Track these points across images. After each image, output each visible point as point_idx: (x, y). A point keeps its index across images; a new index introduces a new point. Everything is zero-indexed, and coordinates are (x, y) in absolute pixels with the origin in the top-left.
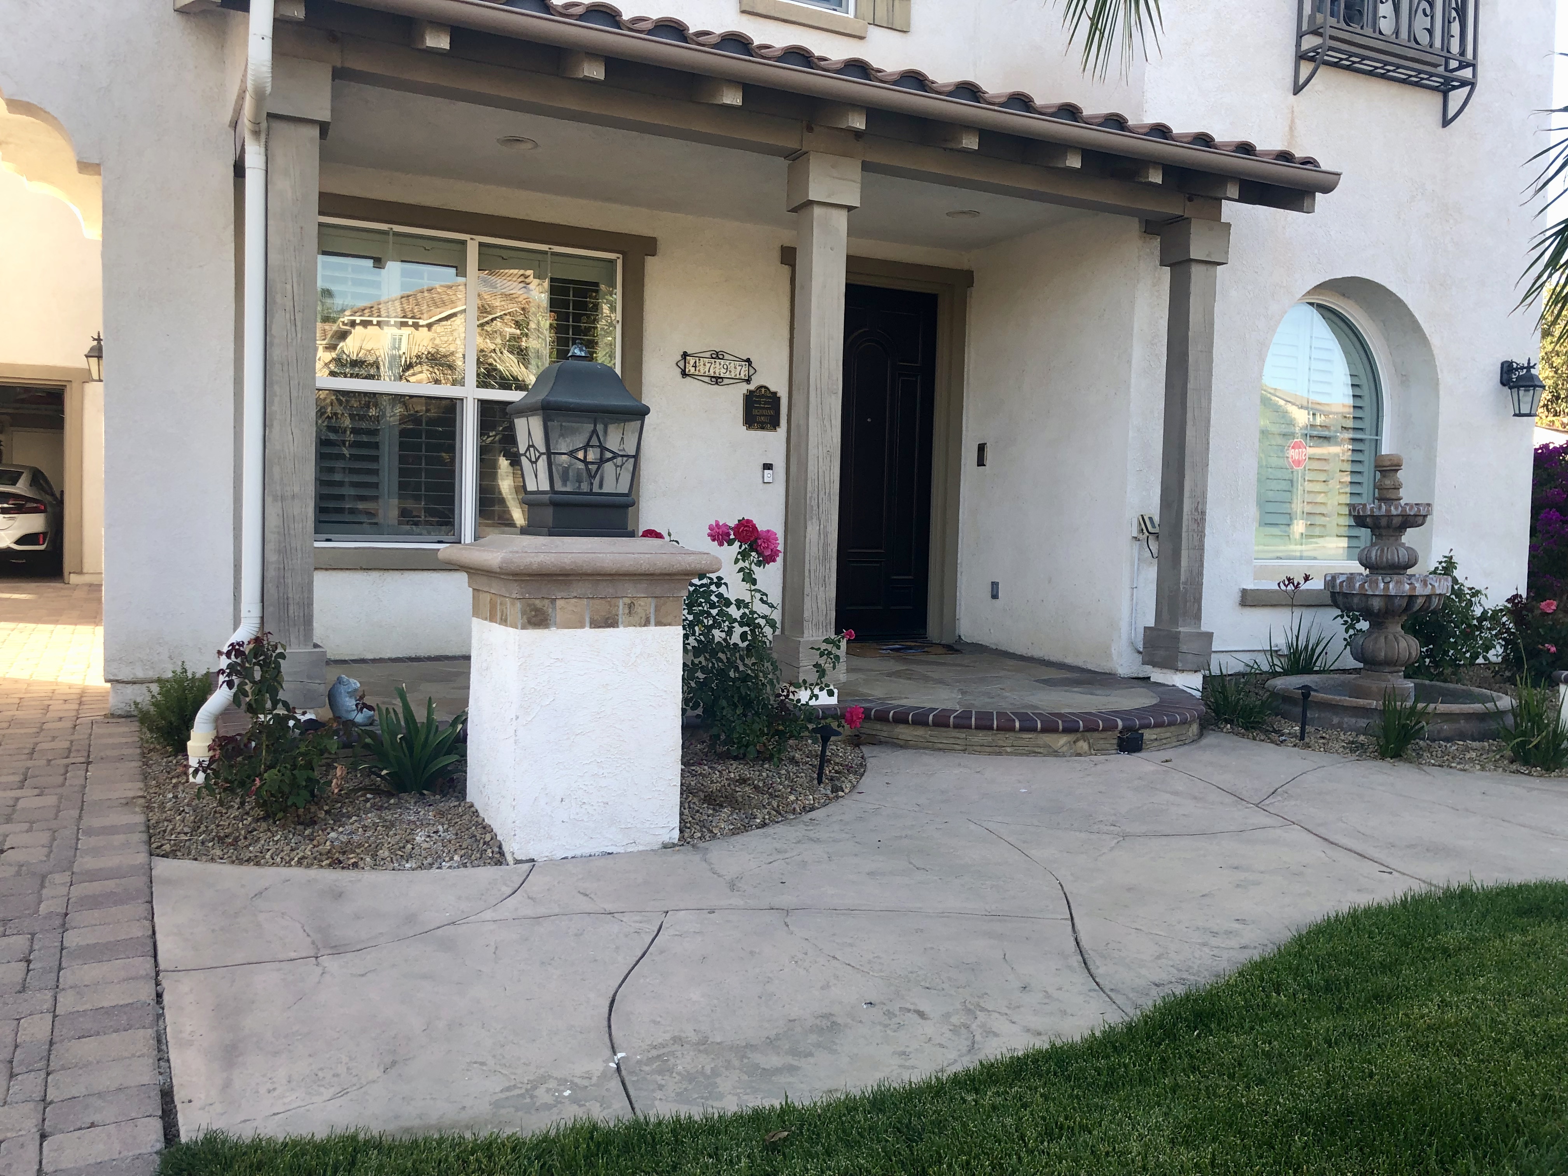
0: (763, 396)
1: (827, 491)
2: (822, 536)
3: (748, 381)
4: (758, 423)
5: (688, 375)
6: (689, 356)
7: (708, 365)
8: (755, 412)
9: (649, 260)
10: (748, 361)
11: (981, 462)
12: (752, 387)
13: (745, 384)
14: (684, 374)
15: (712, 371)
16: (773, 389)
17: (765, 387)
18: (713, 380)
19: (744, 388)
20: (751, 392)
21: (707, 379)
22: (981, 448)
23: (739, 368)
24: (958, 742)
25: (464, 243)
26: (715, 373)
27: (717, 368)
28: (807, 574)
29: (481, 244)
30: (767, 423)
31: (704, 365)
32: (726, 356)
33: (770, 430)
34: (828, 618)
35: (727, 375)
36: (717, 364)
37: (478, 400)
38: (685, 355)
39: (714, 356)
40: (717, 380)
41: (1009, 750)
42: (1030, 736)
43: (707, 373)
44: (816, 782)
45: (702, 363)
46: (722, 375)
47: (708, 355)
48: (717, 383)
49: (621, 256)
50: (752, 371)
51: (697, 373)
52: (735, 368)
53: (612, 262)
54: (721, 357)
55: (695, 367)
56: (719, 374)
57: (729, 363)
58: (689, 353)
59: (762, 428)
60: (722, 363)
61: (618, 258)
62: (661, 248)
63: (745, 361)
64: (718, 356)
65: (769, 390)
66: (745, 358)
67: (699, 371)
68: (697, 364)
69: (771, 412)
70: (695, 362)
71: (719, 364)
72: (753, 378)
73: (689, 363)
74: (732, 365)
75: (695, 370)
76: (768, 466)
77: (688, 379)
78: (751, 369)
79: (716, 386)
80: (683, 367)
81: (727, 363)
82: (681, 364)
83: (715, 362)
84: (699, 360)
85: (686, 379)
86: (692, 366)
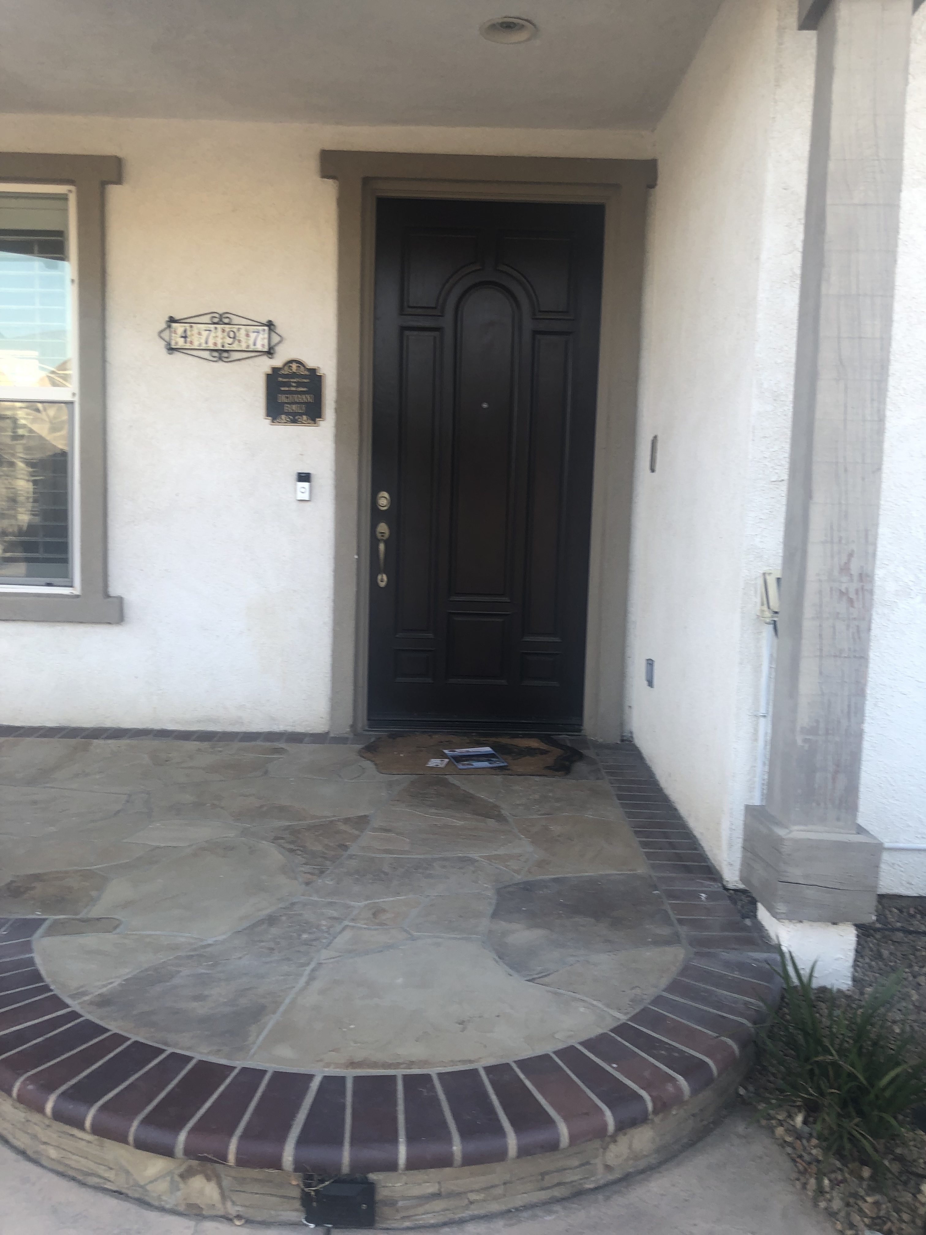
0: (294, 375)
3: (270, 354)
4: (287, 414)
5: (178, 350)
6: (176, 322)
7: (205, 334)
8: (282, 398)
9: (113, 191)
10: (270, 325)
11: (653, 466)
12: (278, 361)
13: (265, 359)
14: (170, 348)
15: (211, 342)
16: (311, 363)
17: (297, 362)
18: (216, 354)
19: (266, 365)
20: (275, 370)
21: (206, 354)
22: (654, 443)
23: (253, 336)
26: (215, 344)
27: (220, 338)
30: (301, 414)
31: (200, 334)
32: (236, 320)
33: (308, 424)
35: (235, 347)
36: (220, 330)
38: (172, 320)
39: (215, 320)
40: (221, 354)
43: (204, 346)
45: (195, 331)
46: (227, 347)
47: (206, 319)
48: (220, 359)
49: (73, 188)
50: (275, 339)
51: (188, 346)
52: (248, 335)
53: (64, 198)
54: (227, 321)
55: (185, 337)
56: (223, 346)
57: (239, 329)
58: (177, 317)
59: (294, 421)
60: (227, 330)
61: (70, 191)
62: (131, 170)
63: (264, 325)
64: (221, 320)
65: (304, 366)
66: (264, 321)
67: (191, 343)
68: (189, 333)
69: (309, 398)
70: (185, 331)
71: (223, 331)
72: (278, 349)
73: (175, 332)
74: (243, 332)
75: (186, 342)
76: (304, 477)
77: (177, 355)
78: (274, 336)
79: (221, 364)
80: (167, 338)
81: (235, 330)
82: (166, 335)
83: (216, 328)
84: (191, 327)
85: (173, 356)
86: (181, 337)
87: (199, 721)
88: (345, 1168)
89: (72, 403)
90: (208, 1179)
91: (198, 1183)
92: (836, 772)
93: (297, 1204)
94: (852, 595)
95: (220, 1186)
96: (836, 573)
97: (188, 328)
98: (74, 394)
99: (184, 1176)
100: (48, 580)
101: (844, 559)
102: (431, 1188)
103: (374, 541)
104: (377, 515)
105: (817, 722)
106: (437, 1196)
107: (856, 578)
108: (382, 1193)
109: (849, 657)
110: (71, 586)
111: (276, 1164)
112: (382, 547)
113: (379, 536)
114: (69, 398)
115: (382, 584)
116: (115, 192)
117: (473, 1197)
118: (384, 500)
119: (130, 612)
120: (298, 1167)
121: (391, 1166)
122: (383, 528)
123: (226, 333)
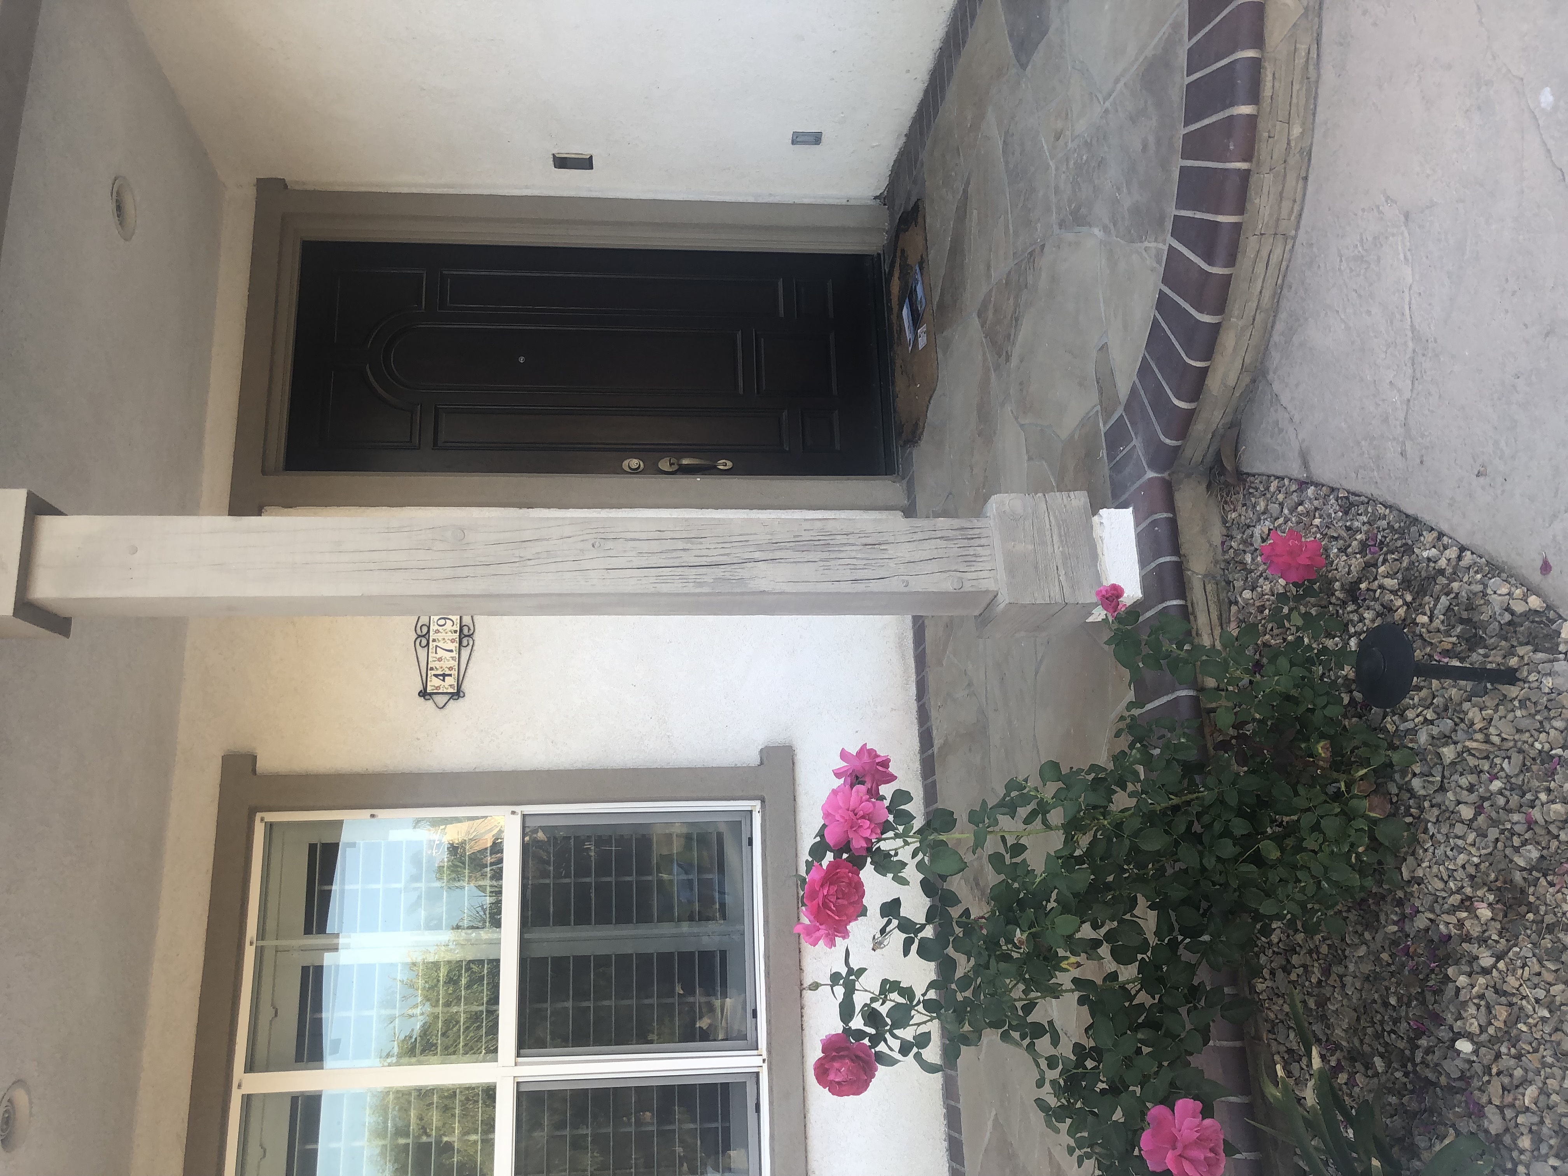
1: (680, 545)
2: (778, 554)
5: (459, 687)
6: (425, 688)
7: (440, 653)
9: (264, 764)
11: (586, 163)
14: (457, 694)
15: (450, 646)
18: (465, 642)
21: (465, 653)
22: (562, 162)
24: (1264, 254)
25: (247, 1100)
26: (453, 641)
27: (445, 636)
28: (861, 587)
29: (250, 1067)
31: (440, 660)
32: (424, 619)
34: (951, 534)
36: (437, 637)
37: (519, 1055)
38: (424, 694)
39: (424, 642)
40: (465, 636)
41: (1296, 131)
42: (1269, 77)
43: (455, 654)
44: (1513, 691)
45: (437, 664)
46: (457, 628)
47: (422, 653)
48: (470, 636)
49: (259, 816)
51: (455, 672)
53: (270, 828)
54: (425, 630)
55: (444, 675)
56: (455, 632)
58: (420, 688)
60: (436, 628)
61: (262, 820)
62: (241, 744)
64: (424, 636)
67: (450, 669)
68: (439, 672)
70: (436, 676)
71: (437, 631)
73: (438, 688)
75: (450, 675)
77: (465, 687)
79: (476, 637)
80: (445, 699)
81: (437, 618)
82: (442, 701)
83: (434, 640)
84: (432, 669)
85: (466, 691)
86: (444, 680)
87: (903, 657)
89: (524, 816)
97: (434, 673)
98: (513, 813)
100: (745, 842)
103: (680, 470)
104: (649, 470)
110: (751, 811)
113: (672, 468)
114: (518, 819)
115: (730, 464)
116: (266, 763)
118: (631, 463)
119: (780, 738)
122: (664, 463)
123: (440, 628)
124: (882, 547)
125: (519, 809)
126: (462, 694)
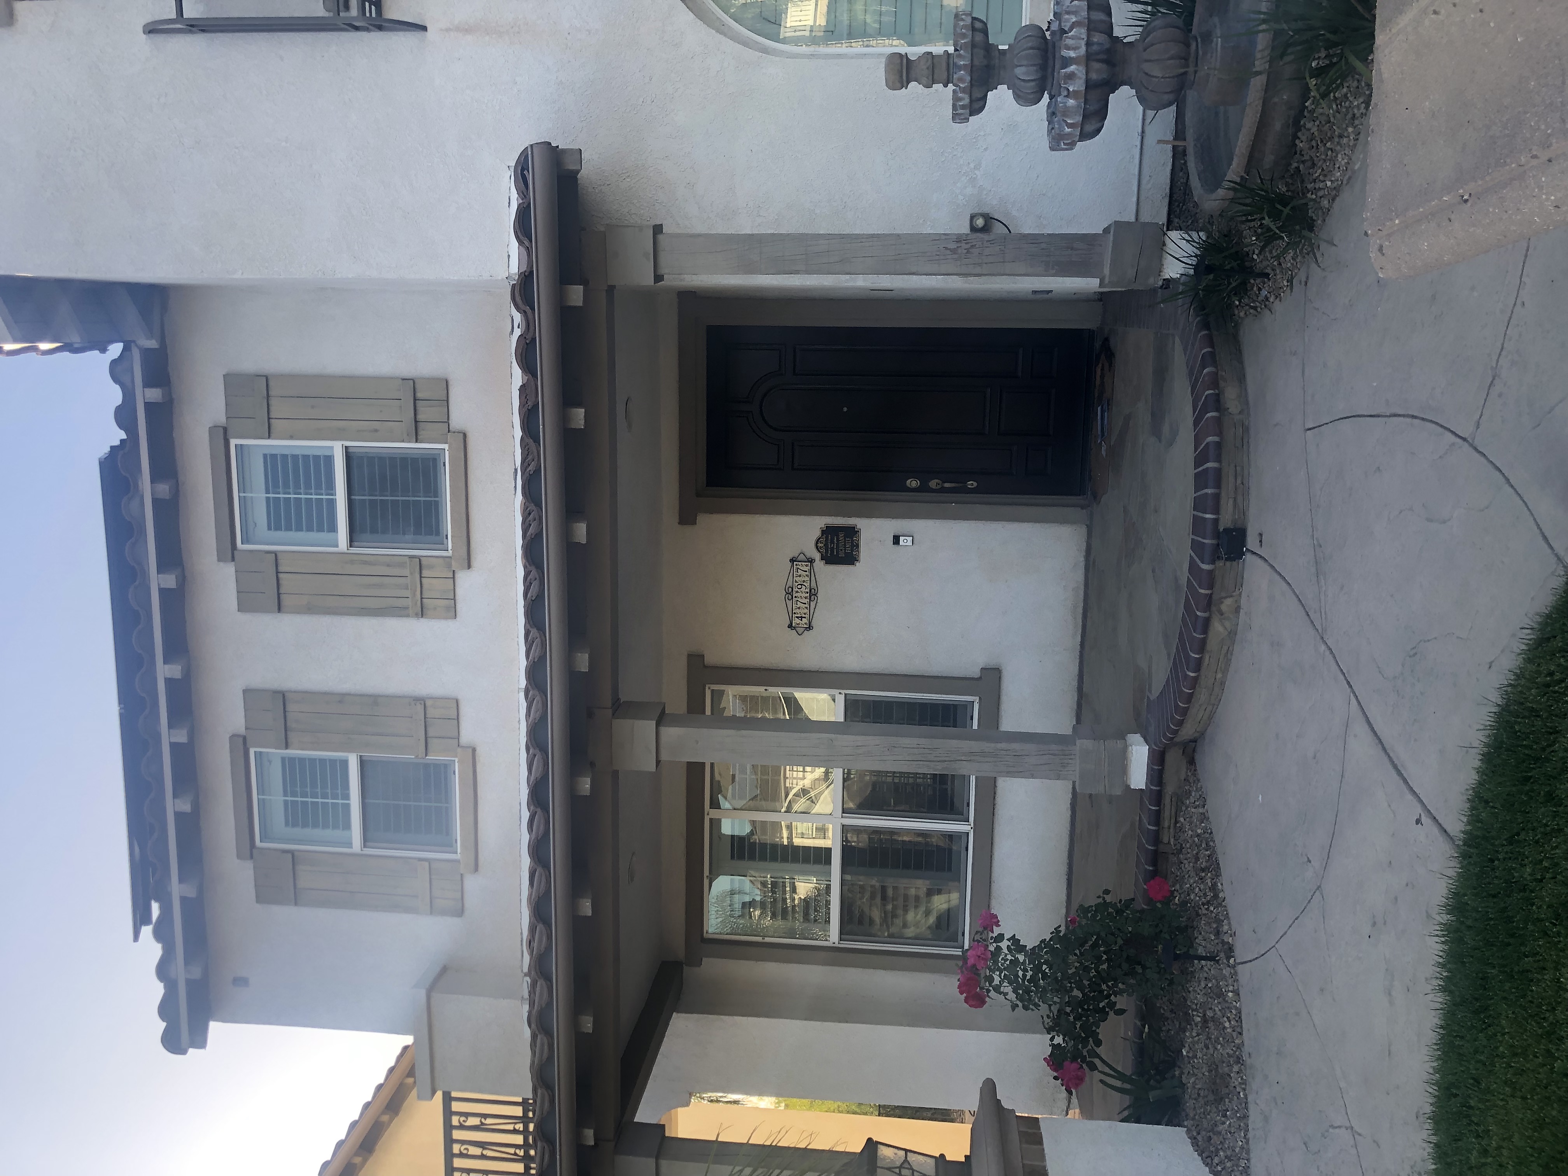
0: (826, 545)
2: (973, 758)
3: (811, 561)
4: (852, 551)
5: (810, 623)
6: (792, 623)
7: (799, 604)
8: (842, 553)
9: (708, 661)
10: (792, 561)
12: (817, 556)
13: (815, 565)
14: (810, 628)
15: (806, 601)
16: (818, 533)
17: (817, 543)
18: (812, 597)
19: (819, 564)
20: (823, 558)
21: (813, 604)
23: (800, 572)
25: (712, 822)
26: (806, 598)
27: (802, 594)
29: (712, 807)
30: (853, 541)
31: (799, 608)
32: (790, 584)
33: (859, 537)
35: (807, 584)
36: (797, 595)
37: (843, 813)
38: (790, 626)
39: (790, 597)
40: (813, 594)
42: (1207, 661)
43: (807, 606)
45: (798, 611)
46: (808, 590)
47: (789, 603)
48: (816, 594)
49: (707, 686)
50: (802, 557)
51: (807, 616)
52: (800, 576)
53: (713, 691)
54: (790, 590)
55: (802, 617)
56: (807, 593)
57: (796, 582)
58: (788, 622)
59: (858, 546)
60: (797, 589)
61: (709, 688)
62: (696, 648)
63: (793, 566)
64: (790, 594)
65: (819, 539)
66: (790, 564)
67: (805, 614)
68: (799, 615)
69: (841, 535)
70: (798, 618)
71: (797, 592)
72: (808, 556)
73: (799, 624)
74: (798, 579)
75: (805, 617)
76: (896, 540)
77: (813, 624)
78: (799, 559)
79: (819, 595)
80: (803, 629)
81: (797, 584)
82: (800, 630)
83: (796, 597)
84: (795, 613)
85: (814, 626)
86: (801, 620)
87: (1075, 618)
88: (1214, 542)
89: (844, 694)
90: (1222, 603)
91: (1224, 607)
92: (1072, 249)
93: (1235, 563)
94: (968, 246)
95: (1226, 598)
96: (956, 256)
97: (796, 615)
98: (840, 693)
99: (1222, 614)
100: (968, 717)
101: (948, 252)
102: (1231, 502)
103: (943, 490)
104: (923, 489)
105: (1042, 262)
106: (1235, 499)
107: (959, 245)
108: (1229, 525)
109: (1005, 246)
110: (973, 702)
111: (1211, 572)
112: (947, 485)
113: (939, 487)
114: (843, 697)
115: (975, 484)
116: (710, 659)
117: (1239, 481)
118: (913, 483)
119: (992, 663)
120: (1213, 562)
121: (1216, 521)
122: (933, 484)
123: (799, 590)
124: (1023, 757)
125: (843, 692)
126: (811, 628)
